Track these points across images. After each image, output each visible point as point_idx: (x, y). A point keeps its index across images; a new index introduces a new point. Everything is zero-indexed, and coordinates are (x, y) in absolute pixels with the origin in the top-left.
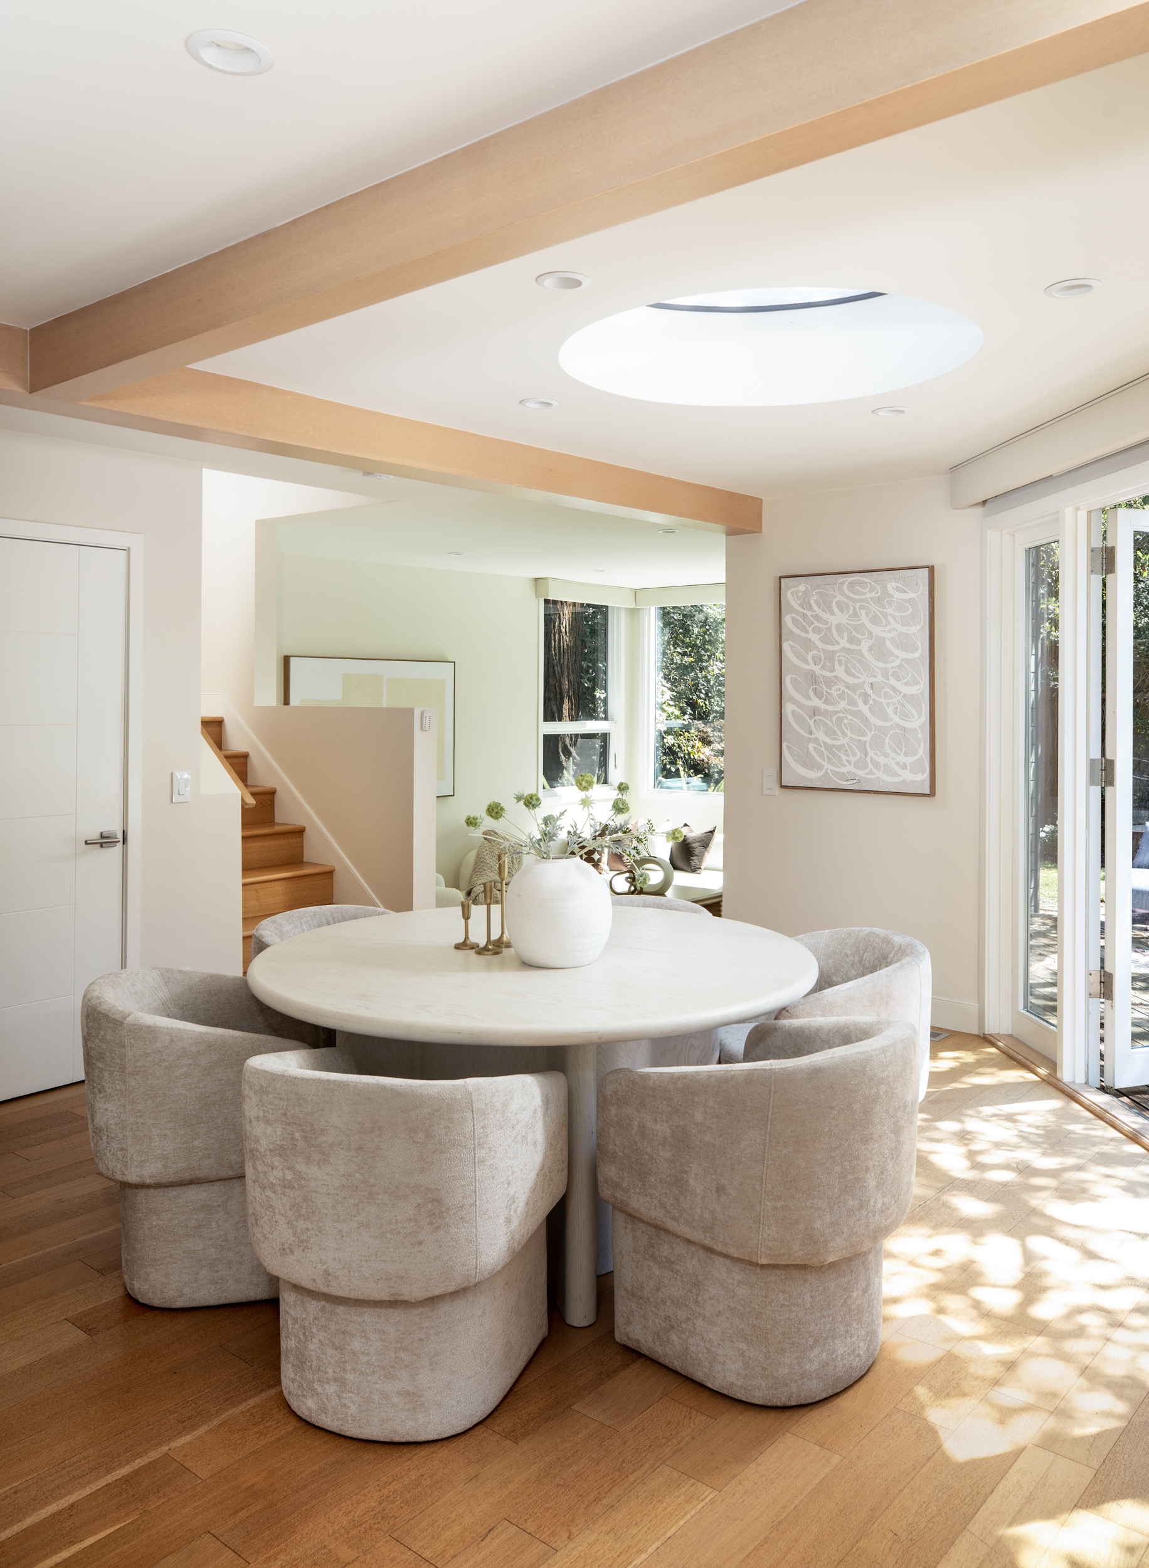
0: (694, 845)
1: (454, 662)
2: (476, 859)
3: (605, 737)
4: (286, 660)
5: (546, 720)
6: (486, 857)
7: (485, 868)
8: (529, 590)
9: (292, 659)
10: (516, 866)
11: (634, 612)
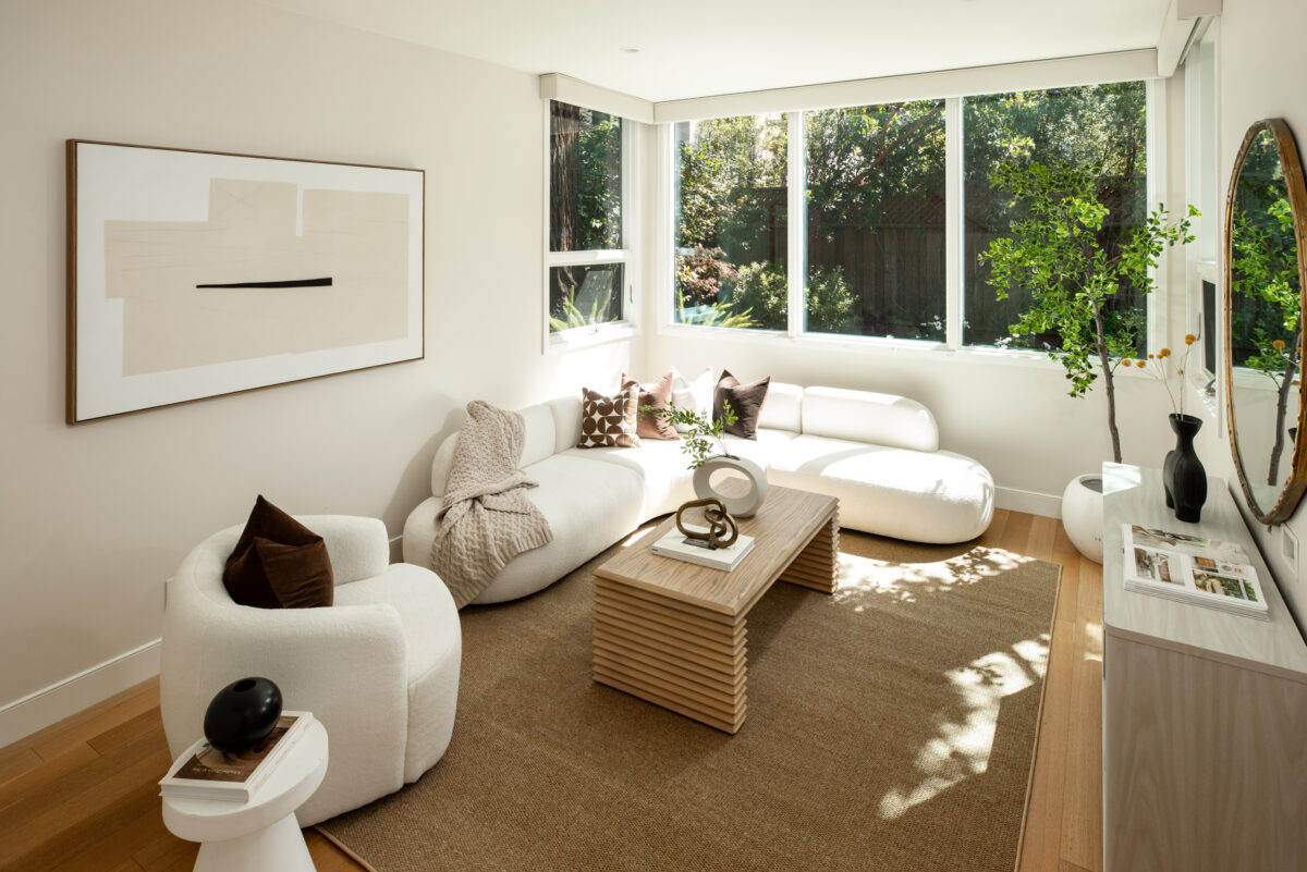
0: (746, 402)
1: (423, 171)
2: (455, 452)
3: (618, 270)
4: (71, 147)
5: (552, 249)
6: (471, 447)
7: (468, 465)
8: (532, 88)
9: (79, 145)
10: (515, 452)
11: (651, 130)
